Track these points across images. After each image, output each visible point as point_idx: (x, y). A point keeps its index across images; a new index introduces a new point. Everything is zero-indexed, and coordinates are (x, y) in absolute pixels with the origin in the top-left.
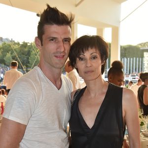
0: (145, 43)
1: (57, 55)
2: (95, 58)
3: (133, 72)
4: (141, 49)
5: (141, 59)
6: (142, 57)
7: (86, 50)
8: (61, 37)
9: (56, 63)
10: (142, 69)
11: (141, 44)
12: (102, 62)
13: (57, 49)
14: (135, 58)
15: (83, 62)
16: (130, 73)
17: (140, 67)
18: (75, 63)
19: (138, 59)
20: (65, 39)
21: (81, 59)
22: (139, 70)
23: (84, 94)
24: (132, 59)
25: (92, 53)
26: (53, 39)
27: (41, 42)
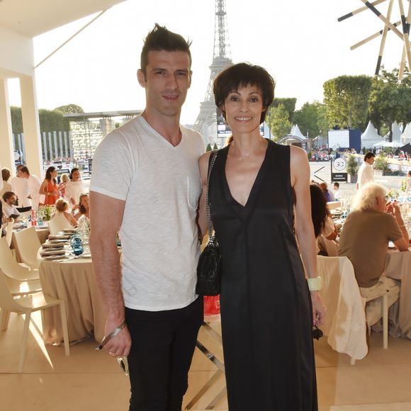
0: (68, 107)
1: (166, 95)
2: (254, 100)
3: (54, 157)
4: (64, 116)
5: (65, 133)
6: (68, 129)
7: (242, 86)
8: (171, 68)
9: (166, 108)
10: (69, 150)
11: (61, 108)
12: (263, 107)
13: (167, 85)
14: (55, 132)
15: (235, 103)
16: (49, 158)
17: (66, 147)
18: (224, 103)
19: (60, 133)
20: (178, 70)
21: (234, 99)
22: (64, 153)
23: (228, 156)
24: (50, 134)
25: (252, 93)
26: (161, 72)
27: (145, 76)
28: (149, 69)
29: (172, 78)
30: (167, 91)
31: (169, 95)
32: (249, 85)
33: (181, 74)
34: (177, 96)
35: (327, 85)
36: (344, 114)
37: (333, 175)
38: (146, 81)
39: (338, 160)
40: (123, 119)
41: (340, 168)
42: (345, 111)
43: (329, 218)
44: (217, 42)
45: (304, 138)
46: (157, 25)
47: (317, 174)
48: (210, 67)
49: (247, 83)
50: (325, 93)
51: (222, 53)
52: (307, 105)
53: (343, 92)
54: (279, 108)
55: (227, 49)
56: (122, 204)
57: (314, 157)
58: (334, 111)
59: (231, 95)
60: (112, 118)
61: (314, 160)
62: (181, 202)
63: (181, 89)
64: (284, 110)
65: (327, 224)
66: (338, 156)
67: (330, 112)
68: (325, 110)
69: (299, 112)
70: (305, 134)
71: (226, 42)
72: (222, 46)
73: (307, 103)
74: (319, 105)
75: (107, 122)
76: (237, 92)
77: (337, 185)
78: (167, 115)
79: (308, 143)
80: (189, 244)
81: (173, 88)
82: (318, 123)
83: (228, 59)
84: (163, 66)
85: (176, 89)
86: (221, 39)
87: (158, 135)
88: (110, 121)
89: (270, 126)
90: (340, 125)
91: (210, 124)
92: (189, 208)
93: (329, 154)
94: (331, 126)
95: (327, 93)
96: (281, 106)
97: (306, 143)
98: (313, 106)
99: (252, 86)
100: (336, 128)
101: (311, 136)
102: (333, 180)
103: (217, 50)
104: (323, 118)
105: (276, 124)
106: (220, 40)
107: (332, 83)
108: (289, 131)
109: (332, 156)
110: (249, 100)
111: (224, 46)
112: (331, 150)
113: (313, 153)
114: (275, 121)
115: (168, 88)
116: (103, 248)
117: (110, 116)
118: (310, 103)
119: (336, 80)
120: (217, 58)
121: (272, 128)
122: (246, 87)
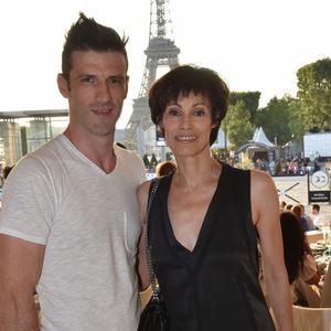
7: (183, 96)
20: (112, 77)
27: (69, 84)
28: (73, 74)
29: (104, 88)
30: (96, 104)
31: (100, 109)
32: (191, 94)
33: (114, 81)
34: (110, 111)
35: (303, 73)
36: (325, 112)
37: (311, 194)
38: (69, 90)
39: (317, 173)
40: (31, 122)
41: (319, 184)
42: (326, 108)
43: (308, 256)
44: (155, 17)
45: (271, 145)
46: (82, 15)
47: (289, 193)
48: (146, 52)
49: (189, 91)
50: (299, 84)
51: (161, 32)
52: (274, 101)
53: (324, 81)
54: (238, 105)
55: (167, 26)
56: (41, 250)
57: (284, 170)
58: (311, 107)
59: (169, 108)
60: (16, 120)
61: (285, 174)
62: (117, 244)
63: (115, 101)
64: (244, 108)
65: (306, 264)
66: (317, 169)
67: (307, 109)
68: (299, 107)
69: (264, 110)
70: (272, 140)
71: (166, 18)
72: (161, 23)
73: (275, 98)
74: (291, 100)
75: (10, 126)
76: (176, 104)
77: (317, 208)
78: (98, 135)
79: (277, 152)
80: (128, 299)
81: (105, 100)
82: (289, 125)
83: (169, 40)
84: (91, 72)
85: (109, 102)
86: (160, 13)
87: (85, 159)
88: (13, 124)
89: (225, 131)
90: (319, 126)
91: (145, 128)
92: (126, 252)
93: (306, 165)
94: (307, 128)
95: (302, 83)
96: (241, 103)
97: (274, 152)
98: (282, 101)
99: (196, 95)
100: (315, 131)
101: (281, 142)
102: (310, 201)
103: (155, 28)
104: (297, 117)
105: (234, 127)
106: (158, 14)
107: (309, 69)
108: (251, 136)
109: (309, 168)
110: (192, 113)
111: (164, 22)
112: (308, 160)
113: (283, 165)
114: (233, 123)
115: (99, 99)
116: (16, 308)
117: (14, 118)
118: (279, 98)
119: (314, 65)
120: (155, 39)
121: (229, 132)
122: (188, 96)
